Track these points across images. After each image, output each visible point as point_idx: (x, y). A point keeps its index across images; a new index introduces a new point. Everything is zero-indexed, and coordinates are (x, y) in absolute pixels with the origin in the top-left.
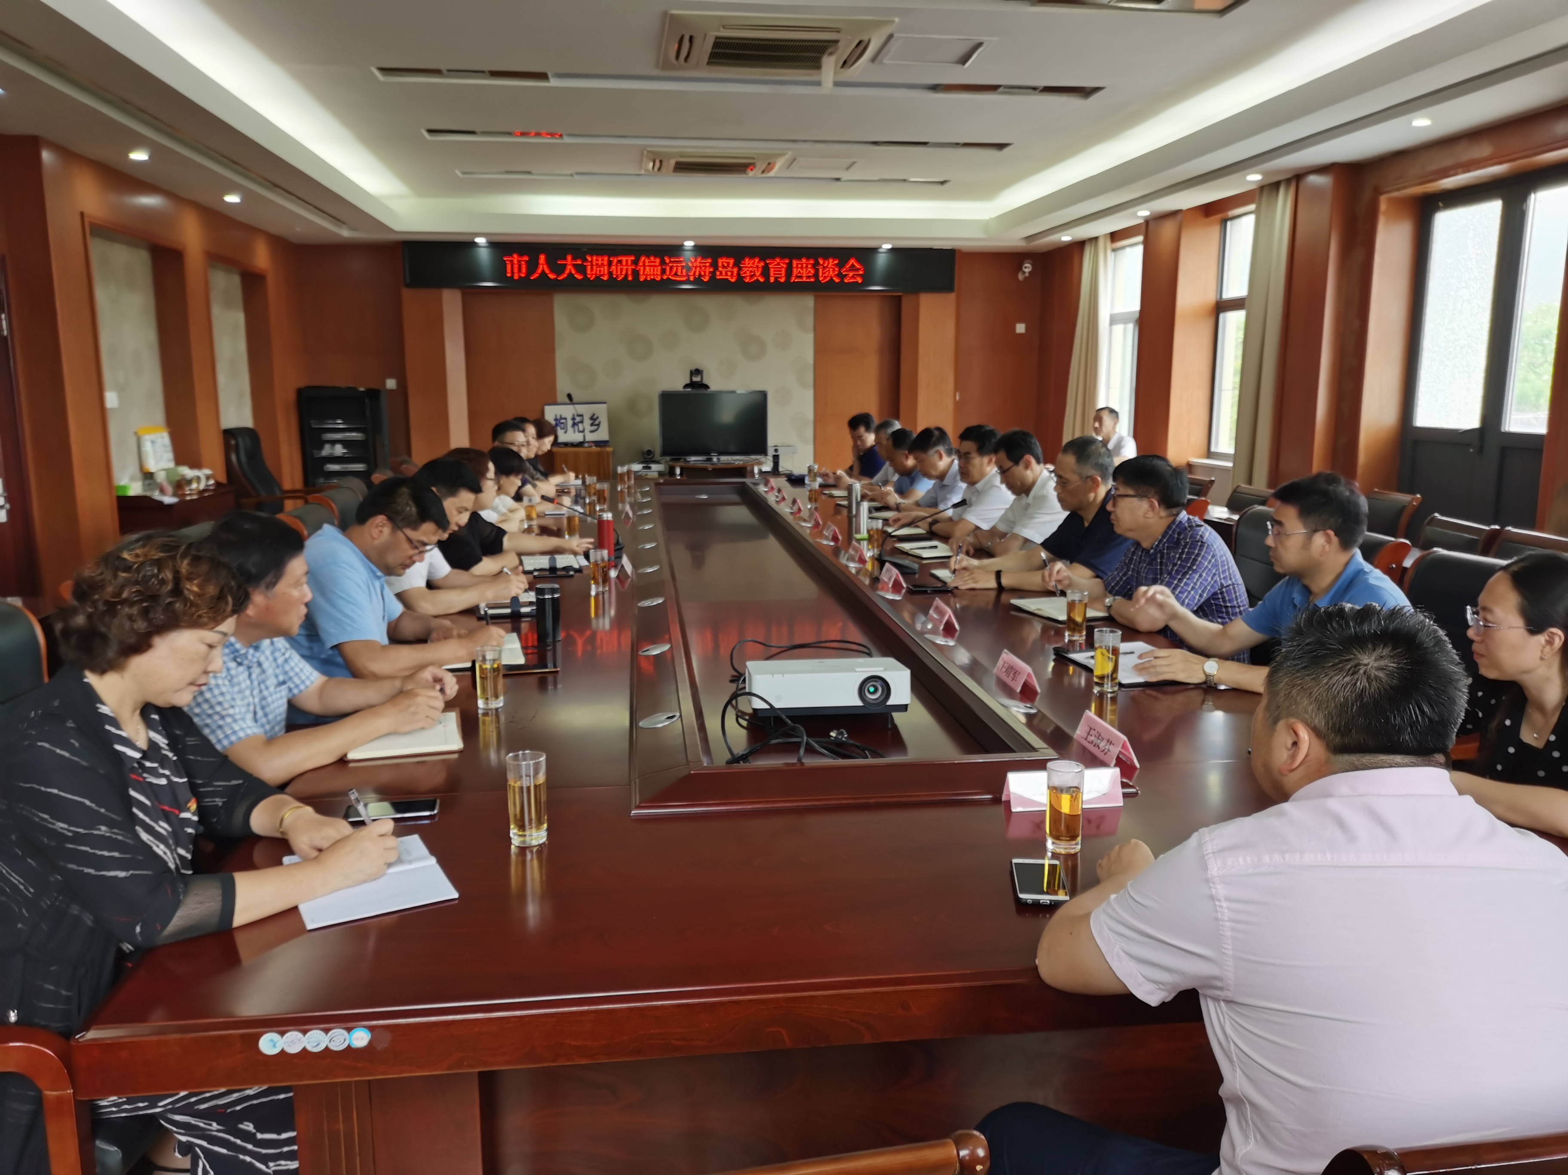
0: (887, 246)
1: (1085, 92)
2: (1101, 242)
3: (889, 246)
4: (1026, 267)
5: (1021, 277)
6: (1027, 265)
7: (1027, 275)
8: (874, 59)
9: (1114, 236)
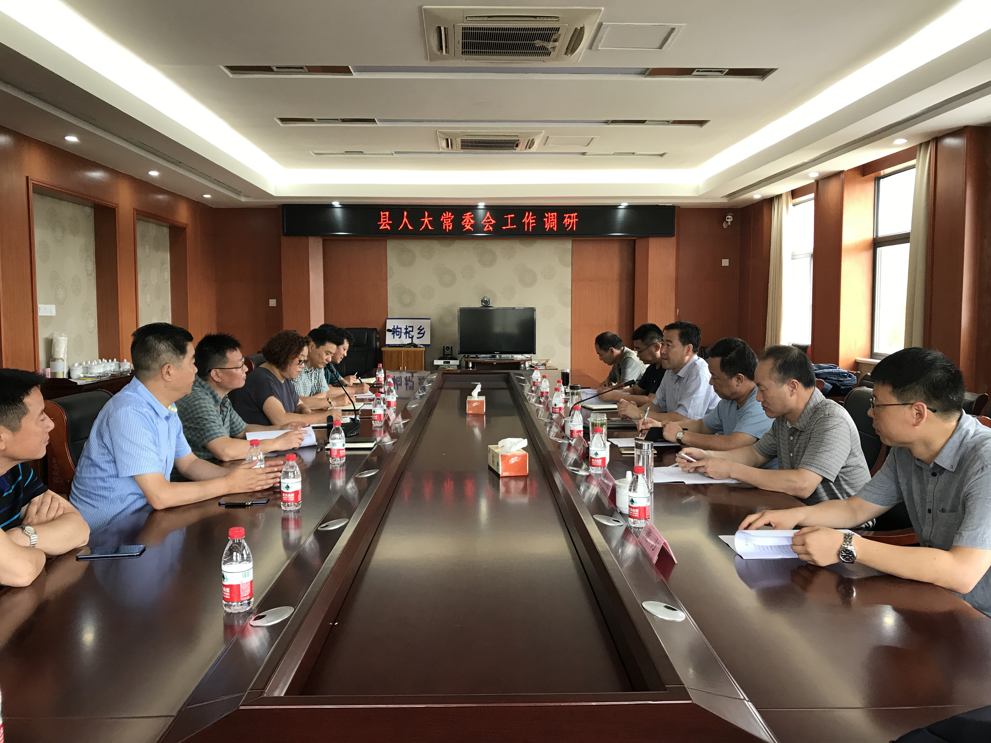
0: (624, 204)
1: (762, 73)
2: (784, 198)
3: (626, 204)
4: (728, 218)
5: (725, 226)
6: (729, 217)
7: (729, 224)
8: (590, 47)
9: (795, 194)
